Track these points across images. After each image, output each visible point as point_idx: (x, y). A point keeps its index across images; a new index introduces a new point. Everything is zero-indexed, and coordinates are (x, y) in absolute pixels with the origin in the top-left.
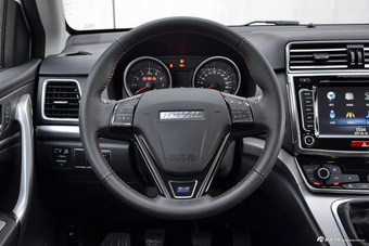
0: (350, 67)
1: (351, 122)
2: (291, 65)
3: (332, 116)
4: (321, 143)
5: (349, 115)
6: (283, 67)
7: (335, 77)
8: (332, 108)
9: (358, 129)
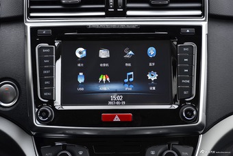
0: (109, 15)
1: (105, 88)
2: (30, 11)
3: (81, 80)
4: (64, 118)
5: (103, 78)
6: (19, 14)
7: (85, 27)
8: (81, 70)
9: (113, 97)
